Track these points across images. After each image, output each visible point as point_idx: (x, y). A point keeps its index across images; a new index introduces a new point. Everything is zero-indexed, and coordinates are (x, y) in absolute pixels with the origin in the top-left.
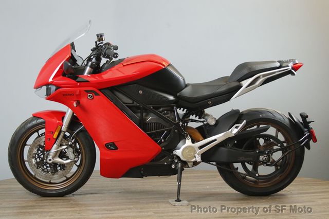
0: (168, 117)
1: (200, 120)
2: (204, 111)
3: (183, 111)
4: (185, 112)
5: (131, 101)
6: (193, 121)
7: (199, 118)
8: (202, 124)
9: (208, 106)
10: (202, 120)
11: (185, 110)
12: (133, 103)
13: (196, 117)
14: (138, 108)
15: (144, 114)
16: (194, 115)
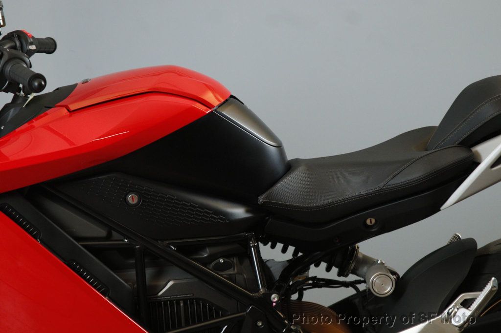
0: (230, 278)
1: (342, 279)
2: (355, 250)
3: (284, 250)
4: (289, 255)
5: (100, 232)
6: (318, 283)
7: (339, 275)
8: (351, 292)
9: (368, 233)
10: (352, 278)
11: (291, 249)
12: (109, 237)
13: (328, 269)
14: (127, 252)
15: (149, 272)
16: (323, 265)
